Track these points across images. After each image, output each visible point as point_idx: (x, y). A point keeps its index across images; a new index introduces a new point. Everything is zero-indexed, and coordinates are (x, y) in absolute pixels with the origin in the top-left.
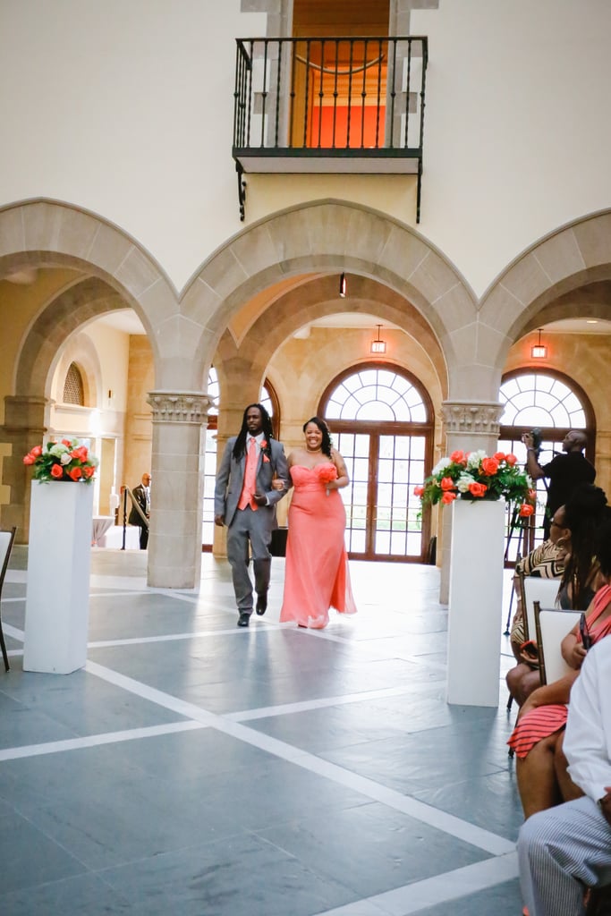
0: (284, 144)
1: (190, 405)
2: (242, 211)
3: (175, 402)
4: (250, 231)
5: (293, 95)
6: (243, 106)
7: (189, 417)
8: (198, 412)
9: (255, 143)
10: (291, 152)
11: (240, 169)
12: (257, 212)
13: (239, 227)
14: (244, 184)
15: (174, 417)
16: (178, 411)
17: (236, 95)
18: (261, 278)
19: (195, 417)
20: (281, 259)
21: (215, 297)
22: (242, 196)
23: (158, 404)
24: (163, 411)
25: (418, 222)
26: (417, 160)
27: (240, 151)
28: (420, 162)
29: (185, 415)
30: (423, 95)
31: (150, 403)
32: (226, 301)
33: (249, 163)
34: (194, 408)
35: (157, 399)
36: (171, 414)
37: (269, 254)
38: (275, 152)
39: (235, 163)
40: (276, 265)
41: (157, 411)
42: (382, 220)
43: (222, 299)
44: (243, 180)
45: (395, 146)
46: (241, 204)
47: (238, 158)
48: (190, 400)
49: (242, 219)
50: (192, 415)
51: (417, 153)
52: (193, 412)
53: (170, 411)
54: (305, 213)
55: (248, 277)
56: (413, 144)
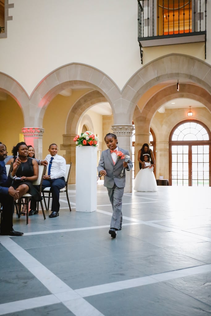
0: (156, 35)
1: (126, 129)
2: (142, 60)
3: (121, 129)
4: (145, 67)
5: (158, 17)
6: (141, 24)
7: (126, 133)
8: (129, 131)
9: (146, 35)
10: (158, 37)
11: (140, 46)
12: (147, 60)
13: (141, 66)
14: (142, 51)
15: (121, 134)
16: (122, 132)
17: (138, 20)
18: (149, 84)
19: (128, 133)
20: (156, 76)
21: (134, 91)
22: (142, 55)
23: (115, 129)
24: (117, 132)
25: (205, 58)
26: (205, 35)
27: (140, 39)
28: (206, 36)
29: (125, 132)
30: (206, 11)
31: (112, 129)
32: (137, 92)
33: (144, 43)
34: (128, 130)
35: (115, 128)
36: (120, 133)
37: (152, 75)
38: (153, 38)
39: (139, 43)
40: (155, 78)
41: (115, 132)
42: (192, 59)
43: (136, 92)
44: (142, 50)
45: (196, 31)
46: (141, 58)
47: (140, 41)
48: (126, 127)
49: (142, 63)
50: (127, 132)
51: (204, 33)
52: (127, 131)
53: (120, 132)
54: (164, 59)
55: (145, 83)
56: (203, 30)
